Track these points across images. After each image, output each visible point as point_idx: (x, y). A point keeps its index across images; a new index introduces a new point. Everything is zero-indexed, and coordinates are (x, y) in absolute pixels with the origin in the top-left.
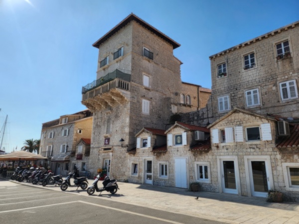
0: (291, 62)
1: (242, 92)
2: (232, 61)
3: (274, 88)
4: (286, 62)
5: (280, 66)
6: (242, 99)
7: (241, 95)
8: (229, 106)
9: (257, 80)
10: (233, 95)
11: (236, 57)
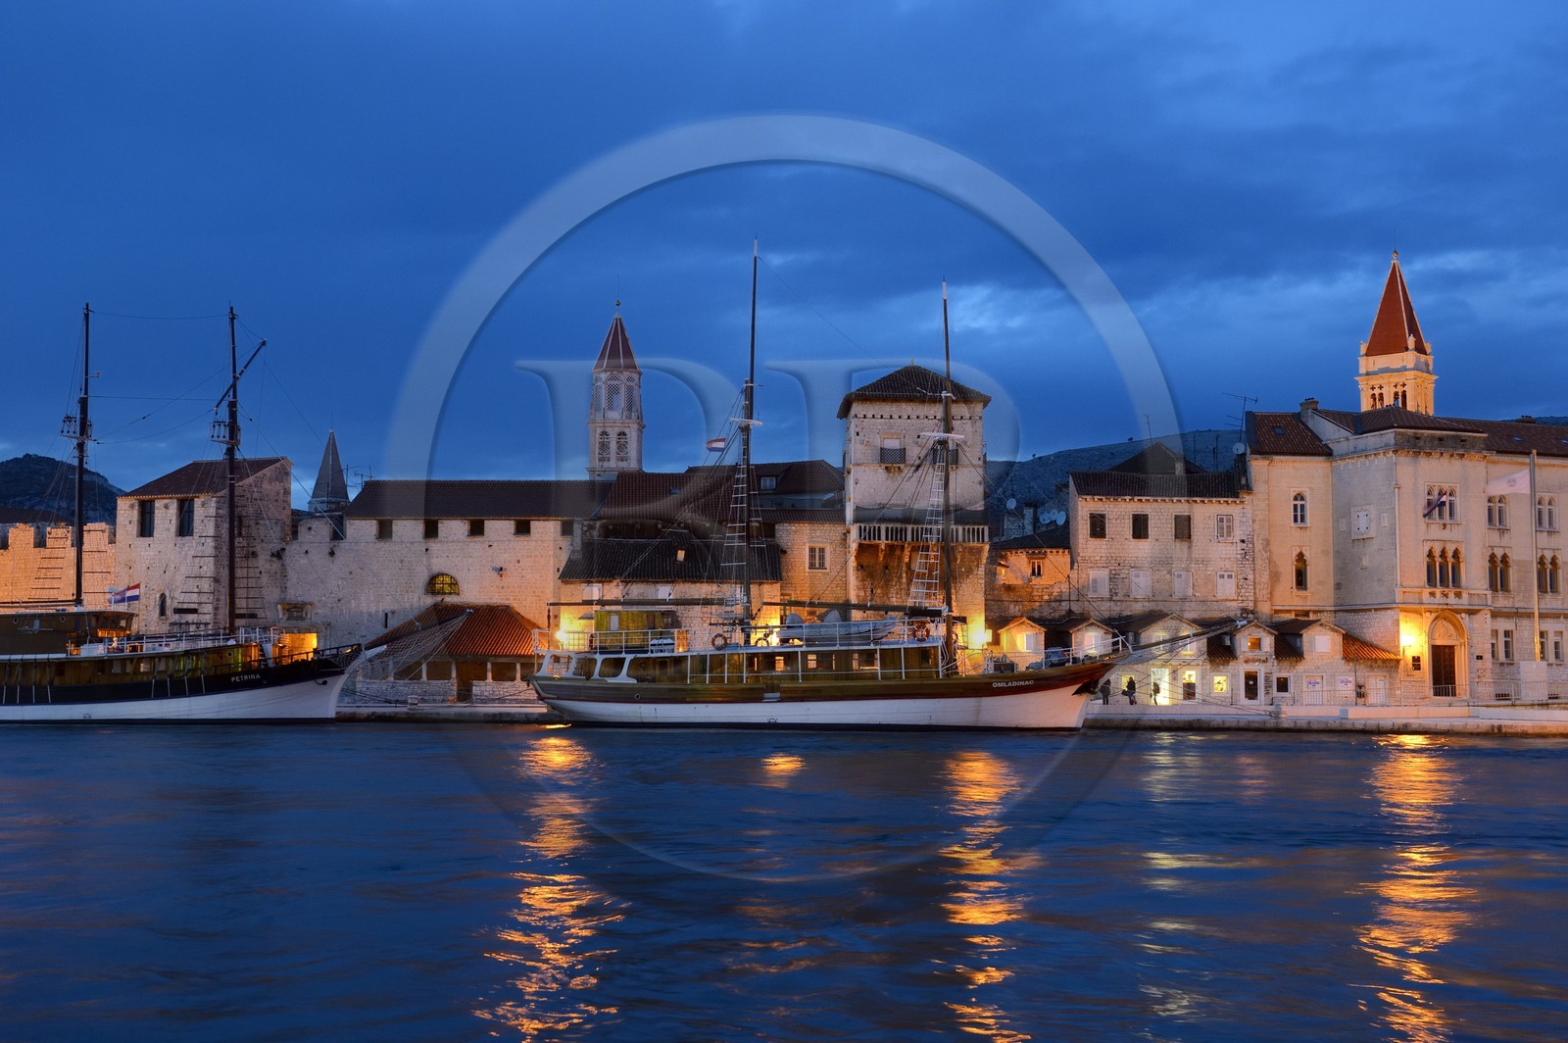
0: (1189, 548)
1: (1127, 572)
2: (1116, 517)
3: (1168, 576)
4: (1185, 545)
5: (1179, 549)
6: (1127, 580)
7: (1125, 576)
8: (1107, 590)
9: (1149, 559)
10: (1113, 572)
11: (1123, 513)
